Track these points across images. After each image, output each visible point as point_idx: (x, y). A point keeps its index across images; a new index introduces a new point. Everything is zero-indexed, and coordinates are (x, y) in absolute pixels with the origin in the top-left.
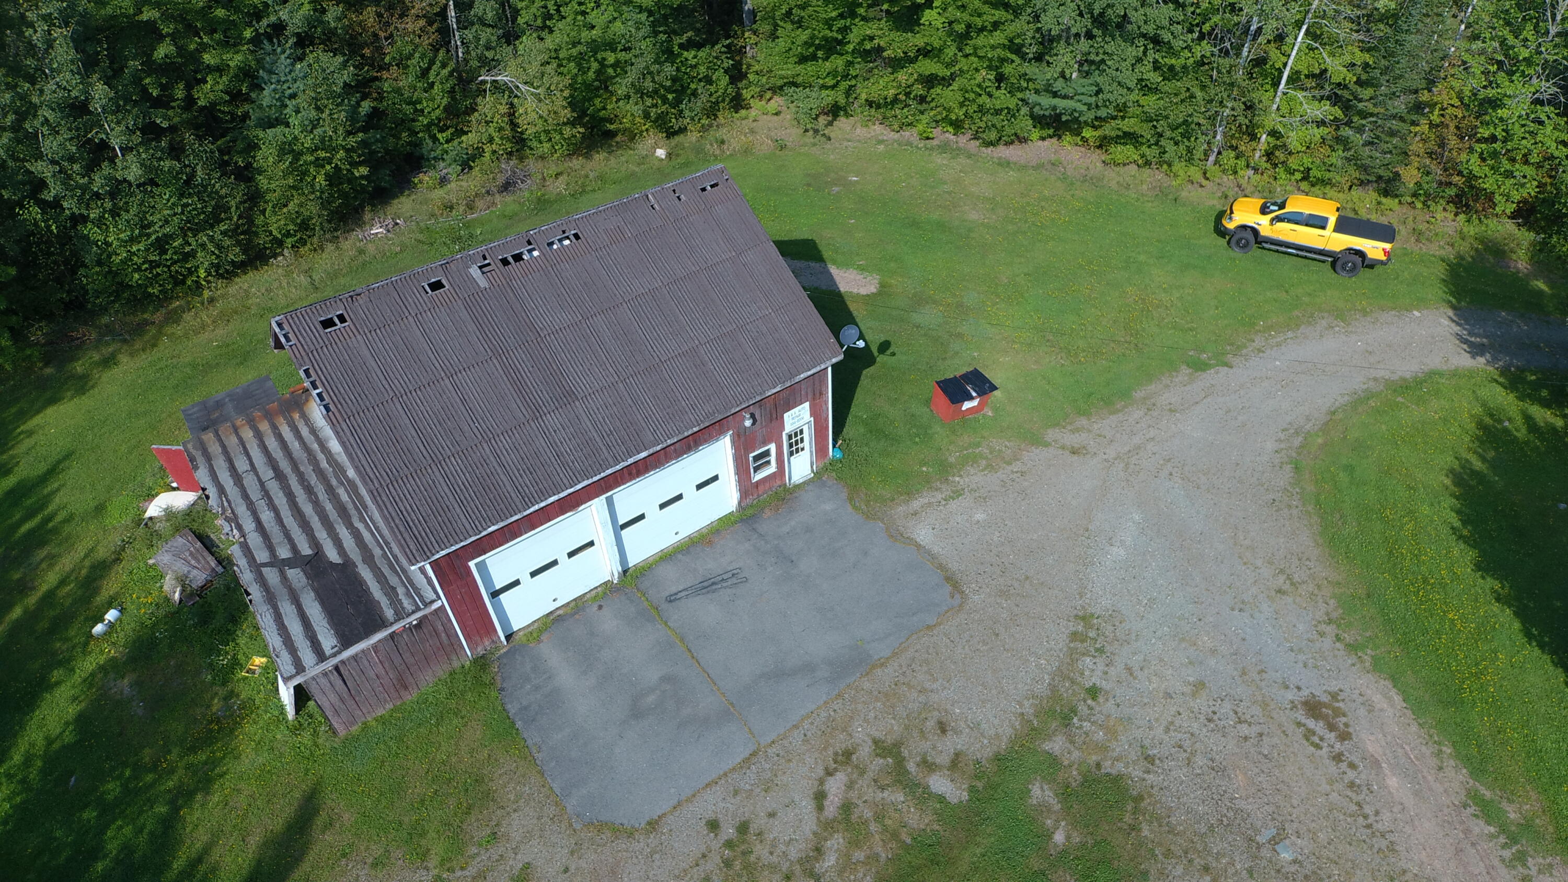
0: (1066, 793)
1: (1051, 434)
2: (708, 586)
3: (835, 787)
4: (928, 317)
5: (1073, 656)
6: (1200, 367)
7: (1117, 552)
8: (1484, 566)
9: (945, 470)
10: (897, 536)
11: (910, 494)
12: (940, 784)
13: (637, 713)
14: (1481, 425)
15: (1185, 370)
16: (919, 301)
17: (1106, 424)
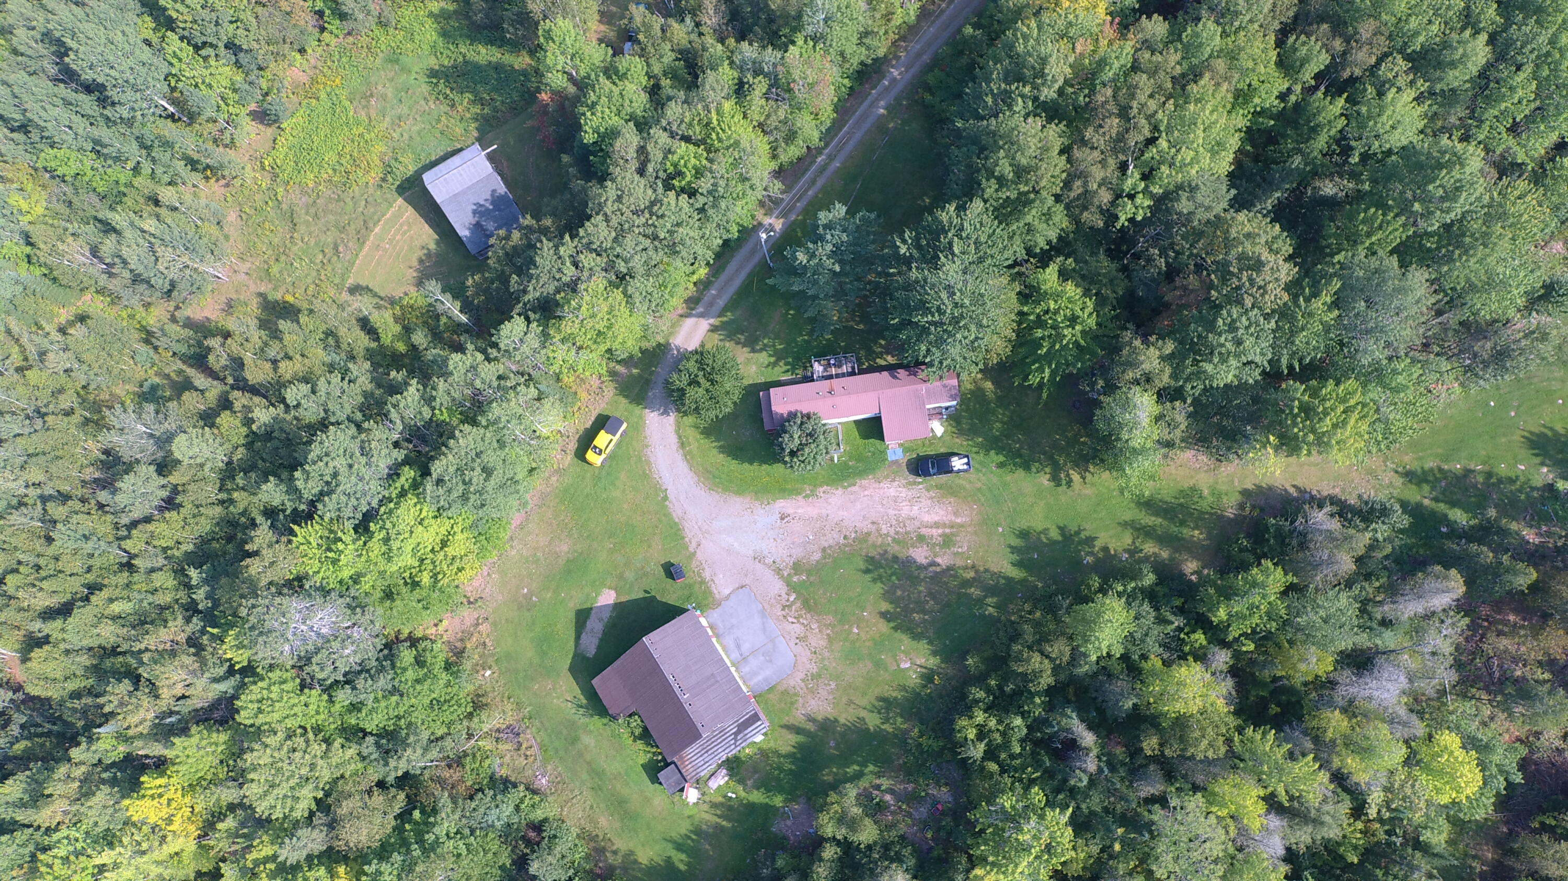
0: (796, 574)
1: (691, 549)
2: (738, 646)
3: (790, 620)
4: (630, 575)
5: (764, 564)
6: (666, 498)
7: (736, 545)
8: (751, 463)
9: (703, 582)
10: (728, 597)
11: (711, 593)
12: (792, 599)
13: (771, 661)
14: (702, 433)
15: (667, 503)
16: (621, 577)
17: (688, 534)
